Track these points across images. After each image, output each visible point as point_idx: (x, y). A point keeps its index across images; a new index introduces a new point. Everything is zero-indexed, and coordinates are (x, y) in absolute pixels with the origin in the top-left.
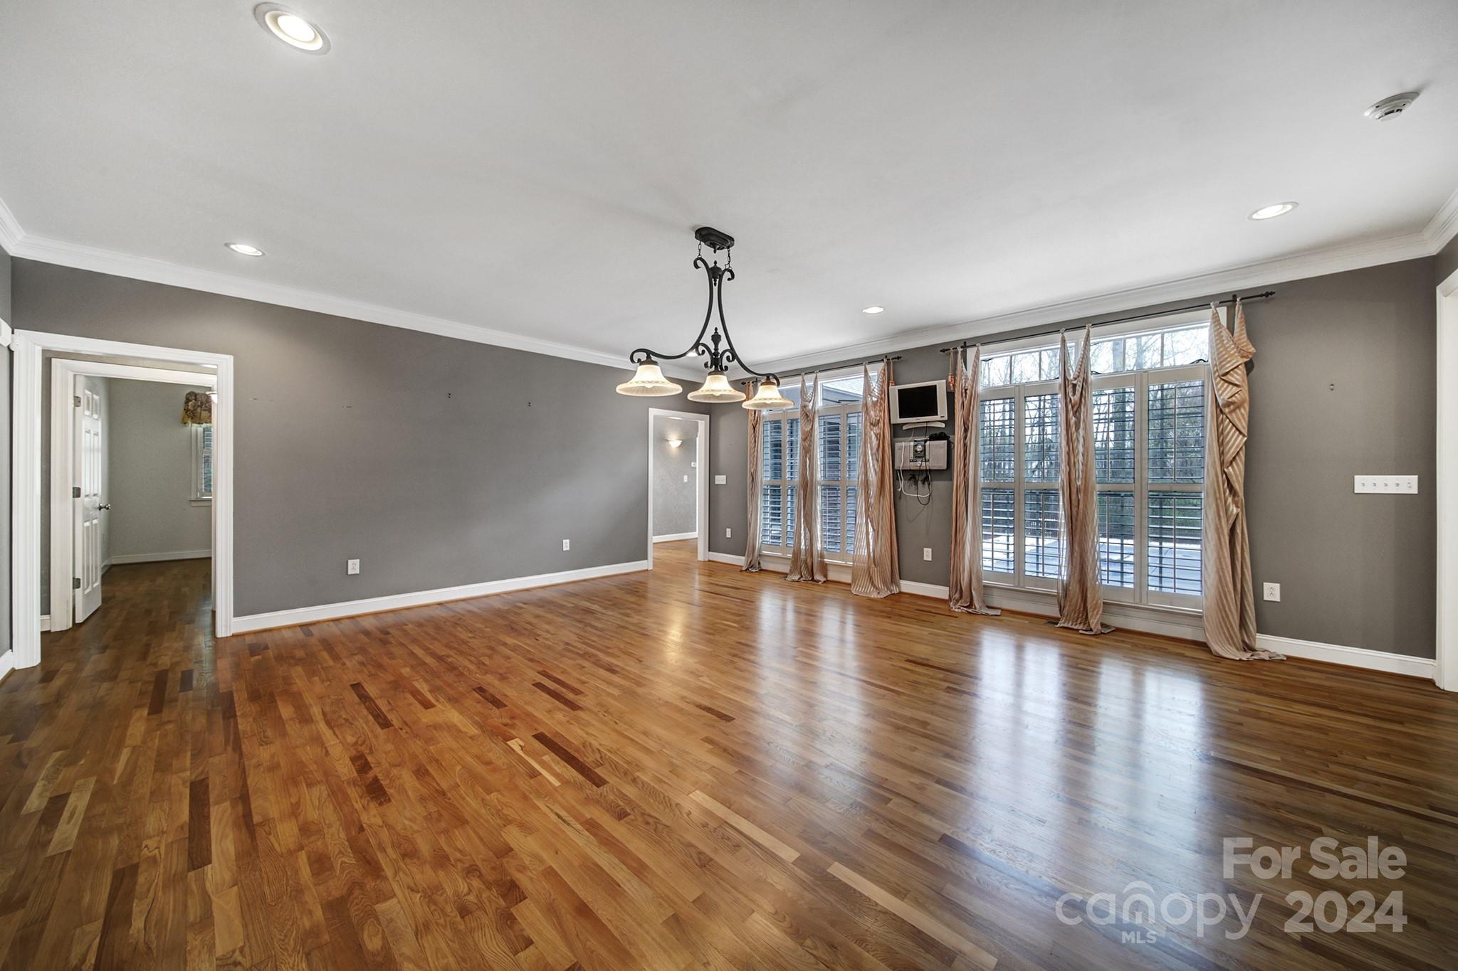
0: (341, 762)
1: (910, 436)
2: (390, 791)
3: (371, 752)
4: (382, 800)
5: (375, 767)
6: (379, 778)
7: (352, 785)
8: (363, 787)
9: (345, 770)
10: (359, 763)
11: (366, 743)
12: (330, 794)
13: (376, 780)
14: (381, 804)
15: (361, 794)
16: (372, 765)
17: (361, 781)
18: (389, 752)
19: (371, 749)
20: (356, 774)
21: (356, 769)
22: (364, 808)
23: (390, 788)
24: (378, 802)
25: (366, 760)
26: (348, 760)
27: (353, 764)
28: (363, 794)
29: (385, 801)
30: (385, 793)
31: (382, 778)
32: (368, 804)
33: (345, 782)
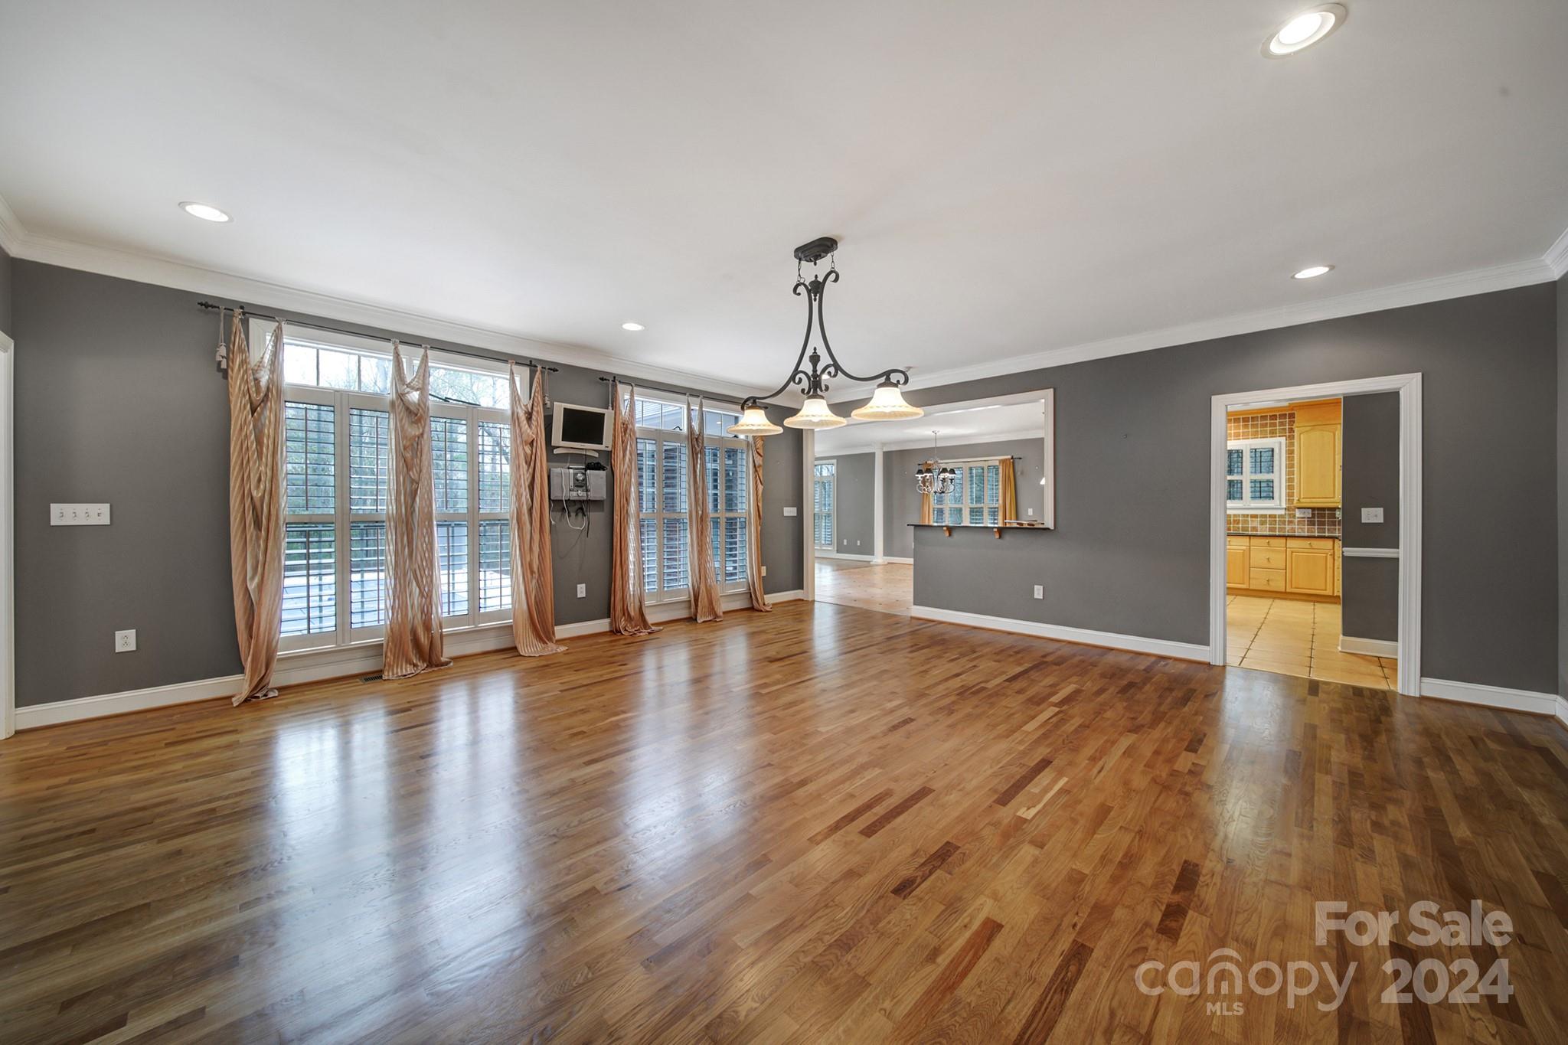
0: (1191, 947)
1: (567, 463)
2: (1177, 868)
3: (1147, 924)
4: (1191, 867)
5: (1162, 903)
6: (1172, 888)
7: (1205, 904)
8: (1196, 892)
9: (1196, 928)
10: (1174, 925)
11: (1136, 947)
12: (1233, 915)
13: (1177, 889)
14: (1197, 865)
15: (1205, 888)
16: (1163, 908)
17: (1192, 901)
18: (1128, 907)
19: (1142, 931)
20: (1190, 913)
21: (1184, 919)
22: (1213, 875)
23: (1174, 871)
24: (1197, 868)
25: (1162, 921)
26: (1182, 940)
27: (1181, 929)
28: (1202, 886)
29: (1190, 865)
30: (1183, 870)
31: (1170, 885)
32: (1207, 874)
33: (1208, 914)
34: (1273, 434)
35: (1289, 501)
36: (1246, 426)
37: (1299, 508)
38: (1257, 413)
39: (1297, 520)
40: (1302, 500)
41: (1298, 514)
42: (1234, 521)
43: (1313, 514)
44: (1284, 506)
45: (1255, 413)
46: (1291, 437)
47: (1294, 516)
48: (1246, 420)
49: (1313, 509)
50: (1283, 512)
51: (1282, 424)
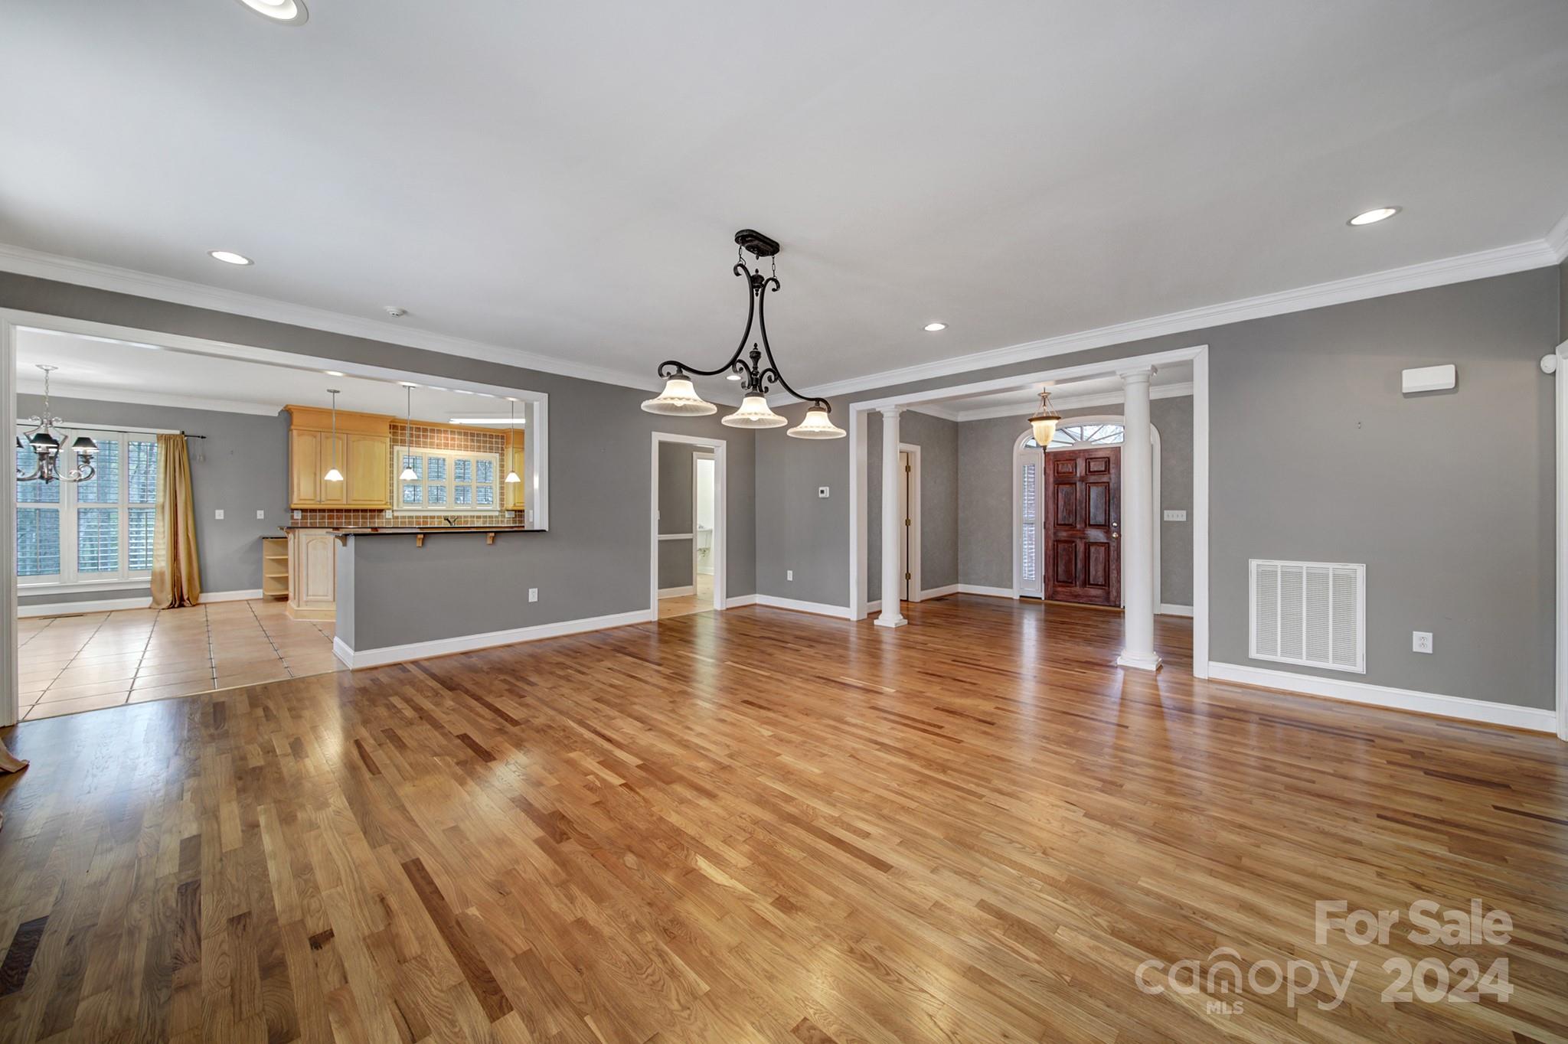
34: (491, 450)
35: (502, 505)
36: (472, 441)
37: (508, 510)
38: (481, 431)
39: (506, 520)
40: (517, 504)
41: (507, 515)
42: (464, 521)
43: (516, 515)
44: (499, 509)
45: (473, 430)
46: (502, 455)
47: (504, 516)
48: (472, 435)
49: (516, 511)
50: (497, 514)
51: (497, 443)
